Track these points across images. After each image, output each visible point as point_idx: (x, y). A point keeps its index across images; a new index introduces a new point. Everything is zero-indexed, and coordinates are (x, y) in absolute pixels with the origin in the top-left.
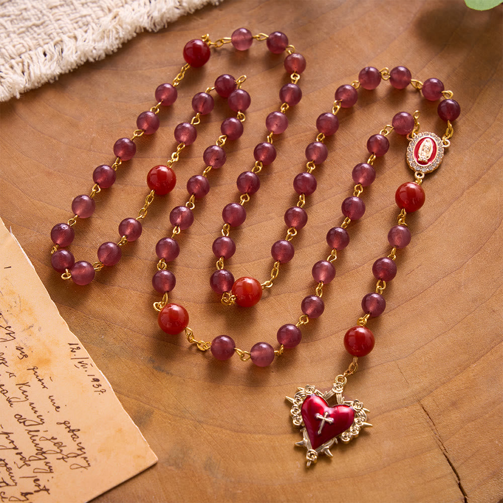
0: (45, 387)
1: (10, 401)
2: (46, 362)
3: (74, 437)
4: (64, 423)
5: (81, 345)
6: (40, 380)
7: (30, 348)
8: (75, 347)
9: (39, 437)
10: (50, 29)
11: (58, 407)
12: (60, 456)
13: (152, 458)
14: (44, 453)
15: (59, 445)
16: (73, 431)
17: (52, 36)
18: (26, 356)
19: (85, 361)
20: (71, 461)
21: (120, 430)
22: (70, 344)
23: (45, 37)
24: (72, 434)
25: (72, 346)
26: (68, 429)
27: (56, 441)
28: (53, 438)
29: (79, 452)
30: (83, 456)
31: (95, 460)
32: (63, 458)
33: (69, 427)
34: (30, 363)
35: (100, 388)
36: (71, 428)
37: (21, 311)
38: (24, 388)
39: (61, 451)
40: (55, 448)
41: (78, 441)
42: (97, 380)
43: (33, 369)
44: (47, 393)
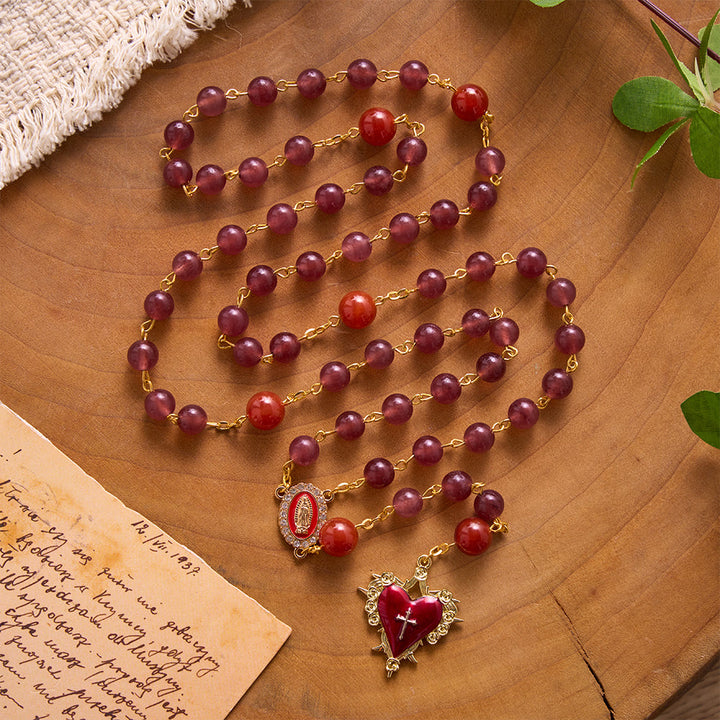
0: (127, 590)
1: (95, 622)
2: (116, 557)
3: (187, 637)
4: (169, 625)
5: (147, 521)
6: (118, 583)
7: (89, 547)
8: (141, 526)
9: (147, 653)
10: (22, 84)
11: (154, 609)
12: (180, 666)
13: (284, 631)
14: (161, 669)
15: (174, 653)
16: (183, 631)
17: (25, 95)
18: (89, 559)
19: (161, 540)
20: (195, 667)
21: (235, 611)
22: (134, 525)
23: (18, 98)
24: (182, 635)
25: (139, 526)
26: (176, 631)
27: (168, 651)
28: (163, 648)
29: (200, 654)
30: (206, 657)
31: (222, 656)
32: (184, 668)
33: (176, 628)
34: (97, 565)
35: (192, 568)
36: (179, 629)
37: (58, 503)
38: (105, 599)
39: (179, 659)
40: (171, 659)
41: (193, 641)
42: (185, 559)
43: (105, 572)
44: (132, 596)
